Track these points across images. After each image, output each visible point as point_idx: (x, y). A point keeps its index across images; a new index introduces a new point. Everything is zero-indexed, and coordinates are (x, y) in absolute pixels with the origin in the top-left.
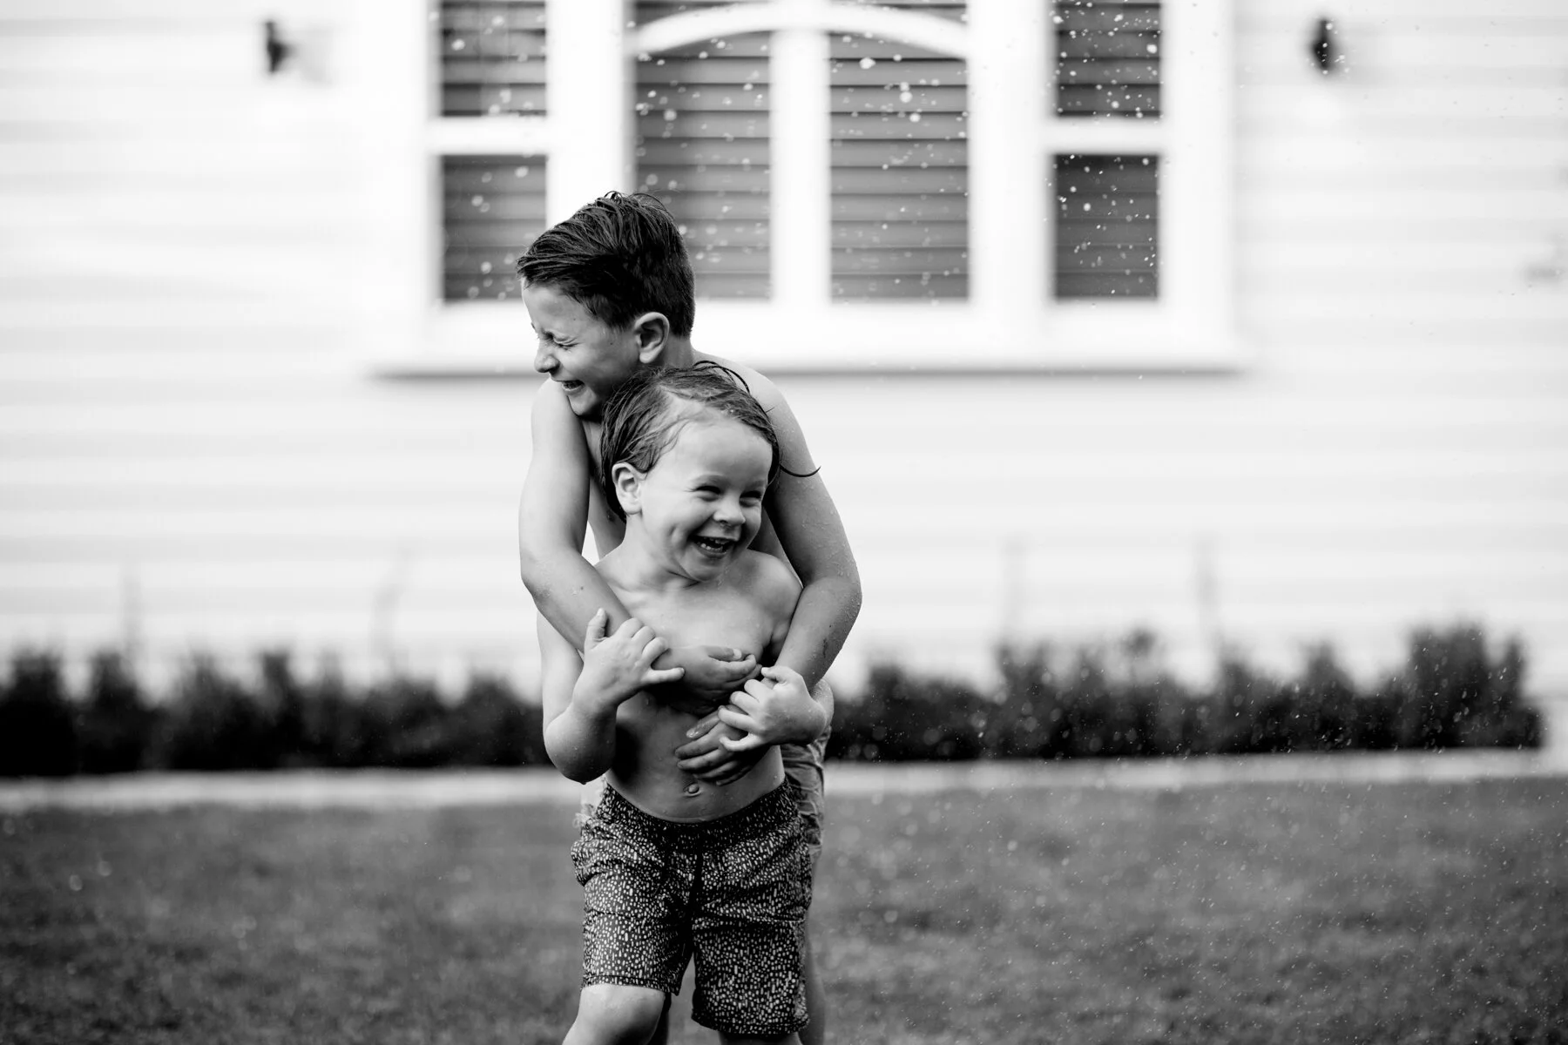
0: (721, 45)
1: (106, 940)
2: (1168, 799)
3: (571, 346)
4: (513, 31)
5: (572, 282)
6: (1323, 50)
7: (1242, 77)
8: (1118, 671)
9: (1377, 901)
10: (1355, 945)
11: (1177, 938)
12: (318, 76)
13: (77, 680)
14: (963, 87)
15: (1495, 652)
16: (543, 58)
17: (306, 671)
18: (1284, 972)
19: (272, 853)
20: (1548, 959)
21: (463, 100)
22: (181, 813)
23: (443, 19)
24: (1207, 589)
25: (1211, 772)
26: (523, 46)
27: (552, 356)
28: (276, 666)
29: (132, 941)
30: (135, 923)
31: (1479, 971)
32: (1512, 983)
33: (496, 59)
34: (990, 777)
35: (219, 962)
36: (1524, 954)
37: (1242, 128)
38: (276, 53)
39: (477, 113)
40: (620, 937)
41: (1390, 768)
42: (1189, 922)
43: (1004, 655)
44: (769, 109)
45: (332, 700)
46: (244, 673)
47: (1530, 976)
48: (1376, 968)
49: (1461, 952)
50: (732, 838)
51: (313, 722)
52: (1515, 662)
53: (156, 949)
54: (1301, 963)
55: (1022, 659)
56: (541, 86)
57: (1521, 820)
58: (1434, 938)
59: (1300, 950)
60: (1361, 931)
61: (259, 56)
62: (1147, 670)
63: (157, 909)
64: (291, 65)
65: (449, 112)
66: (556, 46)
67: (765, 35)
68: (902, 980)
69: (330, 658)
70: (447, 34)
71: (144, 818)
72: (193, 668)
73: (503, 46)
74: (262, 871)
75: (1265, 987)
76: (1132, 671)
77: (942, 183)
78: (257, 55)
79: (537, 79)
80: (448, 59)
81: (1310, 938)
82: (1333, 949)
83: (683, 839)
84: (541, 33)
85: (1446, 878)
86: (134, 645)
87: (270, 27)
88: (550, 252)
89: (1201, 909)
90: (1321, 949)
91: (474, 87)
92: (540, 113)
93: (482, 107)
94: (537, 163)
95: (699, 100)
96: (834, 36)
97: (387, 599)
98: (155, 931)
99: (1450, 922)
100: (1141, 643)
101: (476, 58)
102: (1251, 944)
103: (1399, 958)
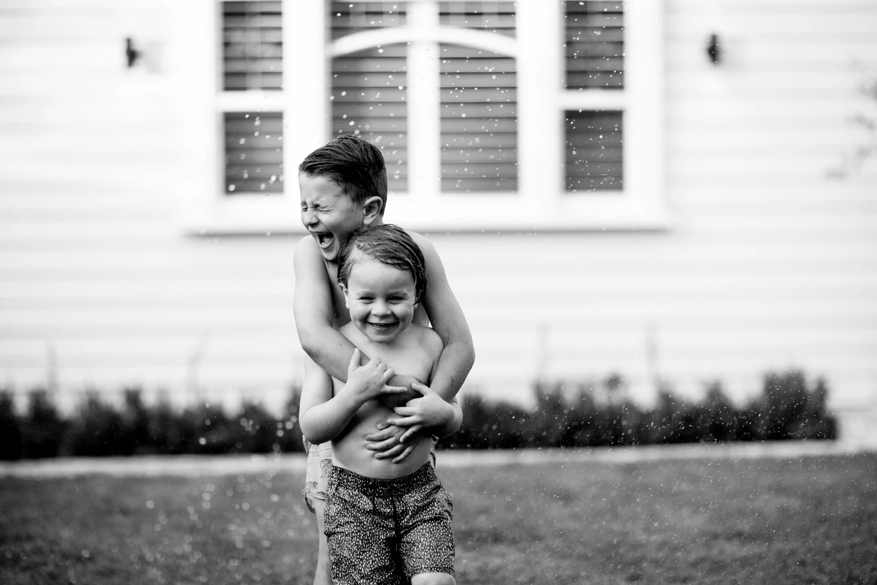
0: (381, 51)
1: (38, 551)
2: (629, 469)
3: (328, 211)
4: (263, 43)
5: (337, 174)
6: (714, 52)
7: (668, 67)
8: (602, 398)
9: (746, 526)
10: (732, 550)
11: (636, 546)
12: (155, 69)
13: (22, 406)
14: (514, 73)
15: (811, 386)
16: (280, 58)
17: (150, 400)
18: (695, 564)
19: (131, 502)
20: (840, 557)
21: (236, 82)
22: (81, 479)
23: (225, 37)
24: (652, 351)
25: (653, 454)
26: (270, 51)
27: (316, 216)
28: (133, 397)
29: (52, 551)
30: (55, 542)
31: (803, 563)
32: (821, 570)
33: (254, 59)
34: (530, 457)
35: (102, 563)
36: (828, 554)
37: (669, 95)
38: (132, 56)
39: (244, 89)
40: (357, 543)
41: (753, 451)
42: (642, 537)
43: (538, 389)
44: (407, 86)
45: (164, 416)
46: (116, 401)
47: (830, 567)
48: (745, 562)
49: (793, 553)
50: (406, 490)
51: (154, 428)
52: (822, 392)
53: (65, 556)
54: (702, 560)
55: (548, 391)
56: (280, 74)
57: (826, 479)
58: (778, 545)
59: (702, 553)
60: (736, 542)
61: (123, 58)
62: (617, 397)
63: (66, 533)
64: (140, 62)
65: (228, 88)
66: (287, 51)
67: (404, 44)
68: (482, 571)
69: (162, 392)
70: (227, 45)
71: (59, 482)
72: (86, 398)
73: (258, 51)
74: (125, 512)
75: (683, 574)
76: (610, 398)
77: (504, 126)
78: (121, 57)
79: (278, 70)
80: (227, 59)
81: (708, 545)
82: (721, 552)
83: (381, 489)
84: (280, 44)
85: (784, 511)
86: (54, 385)
87: (129, 41)
88: (324, 158)
89: (648, 530)
90: (714, 552)
91: (242, 74)
92: (279, 89)
93: (248, 86)
94: (277, 116)
95: (367, 81)
96: (442, 45)
97: (194, 360)
98: (65, 546)
99: (787, 537)
100: (614, 382)
101: (244, 58)
102: (676, 549)
103: (760, 557)
